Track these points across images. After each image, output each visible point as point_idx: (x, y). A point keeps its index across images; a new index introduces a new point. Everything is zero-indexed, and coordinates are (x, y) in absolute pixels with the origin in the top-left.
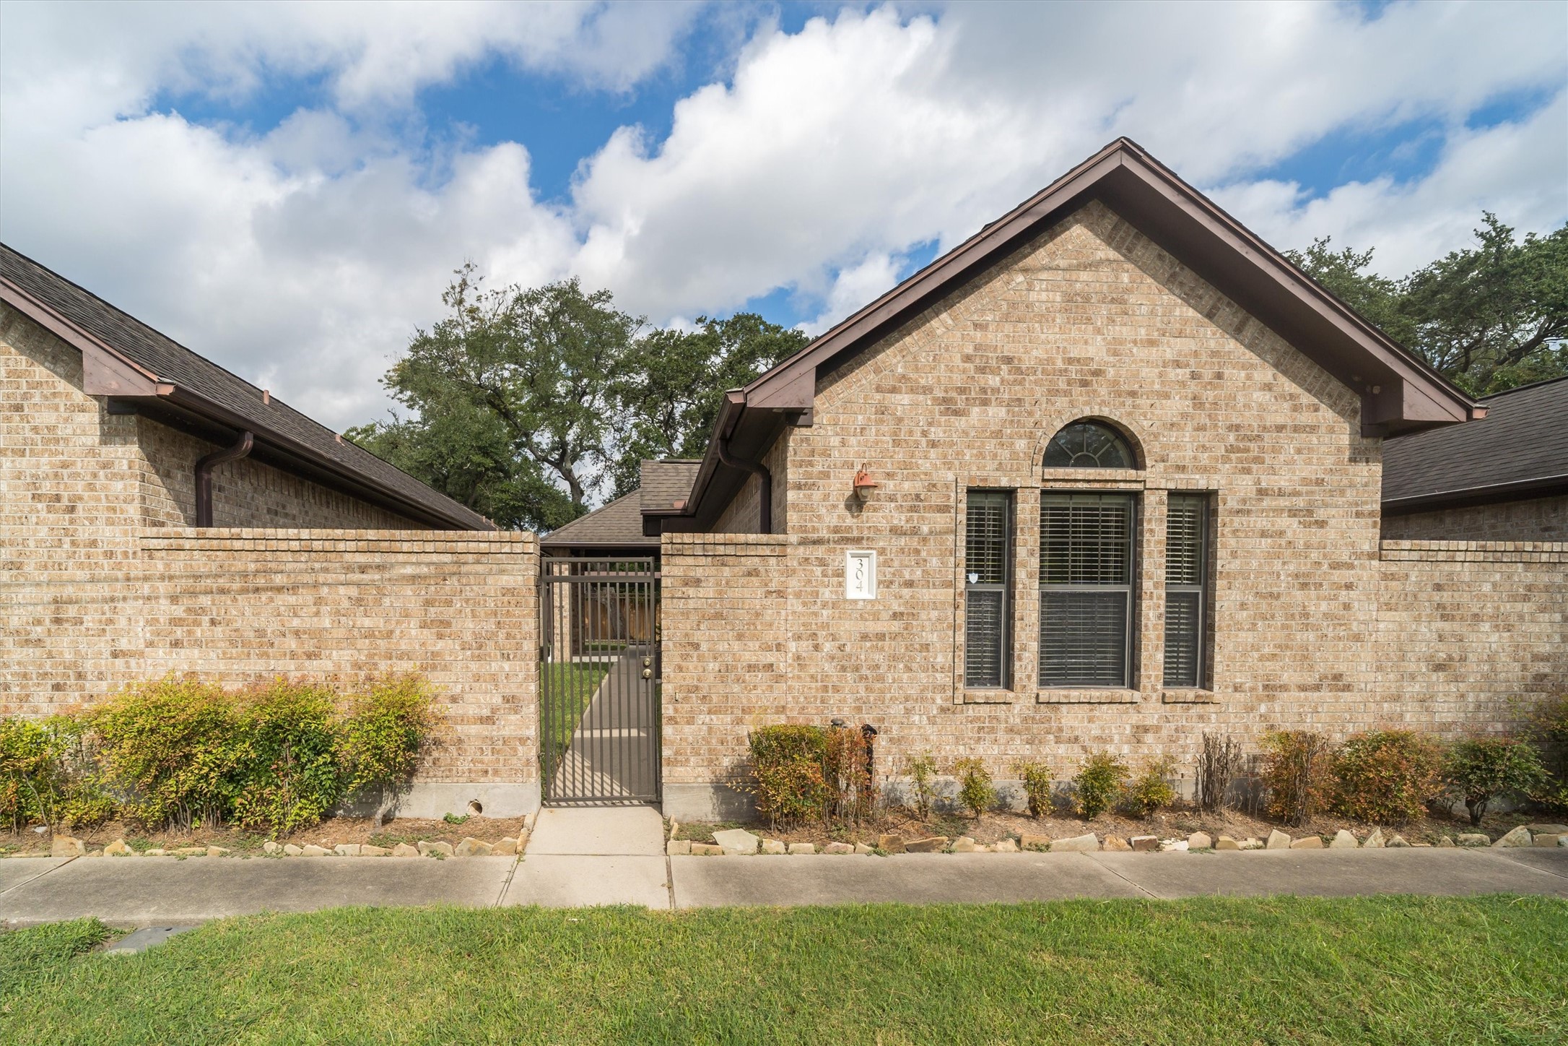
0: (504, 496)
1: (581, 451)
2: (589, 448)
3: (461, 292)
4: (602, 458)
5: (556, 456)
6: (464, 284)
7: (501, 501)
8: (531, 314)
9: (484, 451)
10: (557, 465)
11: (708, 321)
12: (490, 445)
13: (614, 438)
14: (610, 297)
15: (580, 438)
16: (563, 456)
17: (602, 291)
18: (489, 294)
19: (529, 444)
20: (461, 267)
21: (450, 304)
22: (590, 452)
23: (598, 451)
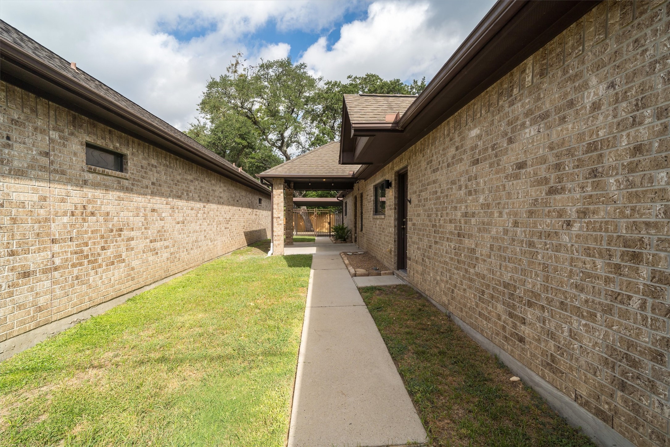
0: (253, 160)
1: (291, 142)
2: (295, 142)
3: (236, 67)
4: (300, 147)
5: (279, 144)
6: (237, 63)
7: (251, 163)
8: (268, 74)
9: (242, 137)
10: (280, 148)
11: (353, 78)
12: (245, 134)
13: (306, 138)
14: (306, 66)
15: (290, 137)
16: (282, 144)
17: (302, 63)
18: (249, 67)
19: (266, 139)
20: (236, 54)
21: (230, 72)
22: (295, 143)
23: (299, 143)
